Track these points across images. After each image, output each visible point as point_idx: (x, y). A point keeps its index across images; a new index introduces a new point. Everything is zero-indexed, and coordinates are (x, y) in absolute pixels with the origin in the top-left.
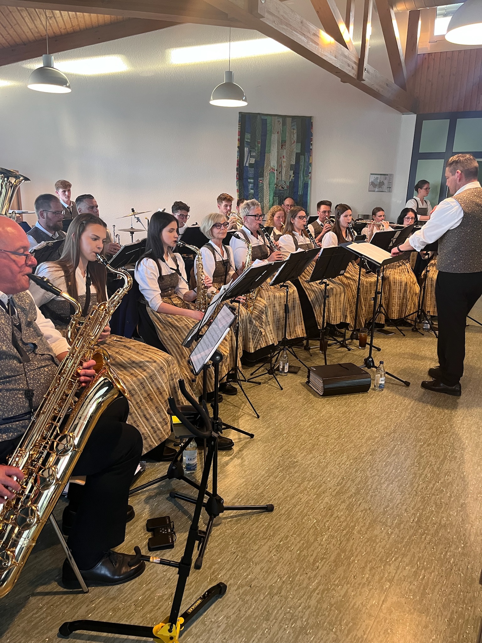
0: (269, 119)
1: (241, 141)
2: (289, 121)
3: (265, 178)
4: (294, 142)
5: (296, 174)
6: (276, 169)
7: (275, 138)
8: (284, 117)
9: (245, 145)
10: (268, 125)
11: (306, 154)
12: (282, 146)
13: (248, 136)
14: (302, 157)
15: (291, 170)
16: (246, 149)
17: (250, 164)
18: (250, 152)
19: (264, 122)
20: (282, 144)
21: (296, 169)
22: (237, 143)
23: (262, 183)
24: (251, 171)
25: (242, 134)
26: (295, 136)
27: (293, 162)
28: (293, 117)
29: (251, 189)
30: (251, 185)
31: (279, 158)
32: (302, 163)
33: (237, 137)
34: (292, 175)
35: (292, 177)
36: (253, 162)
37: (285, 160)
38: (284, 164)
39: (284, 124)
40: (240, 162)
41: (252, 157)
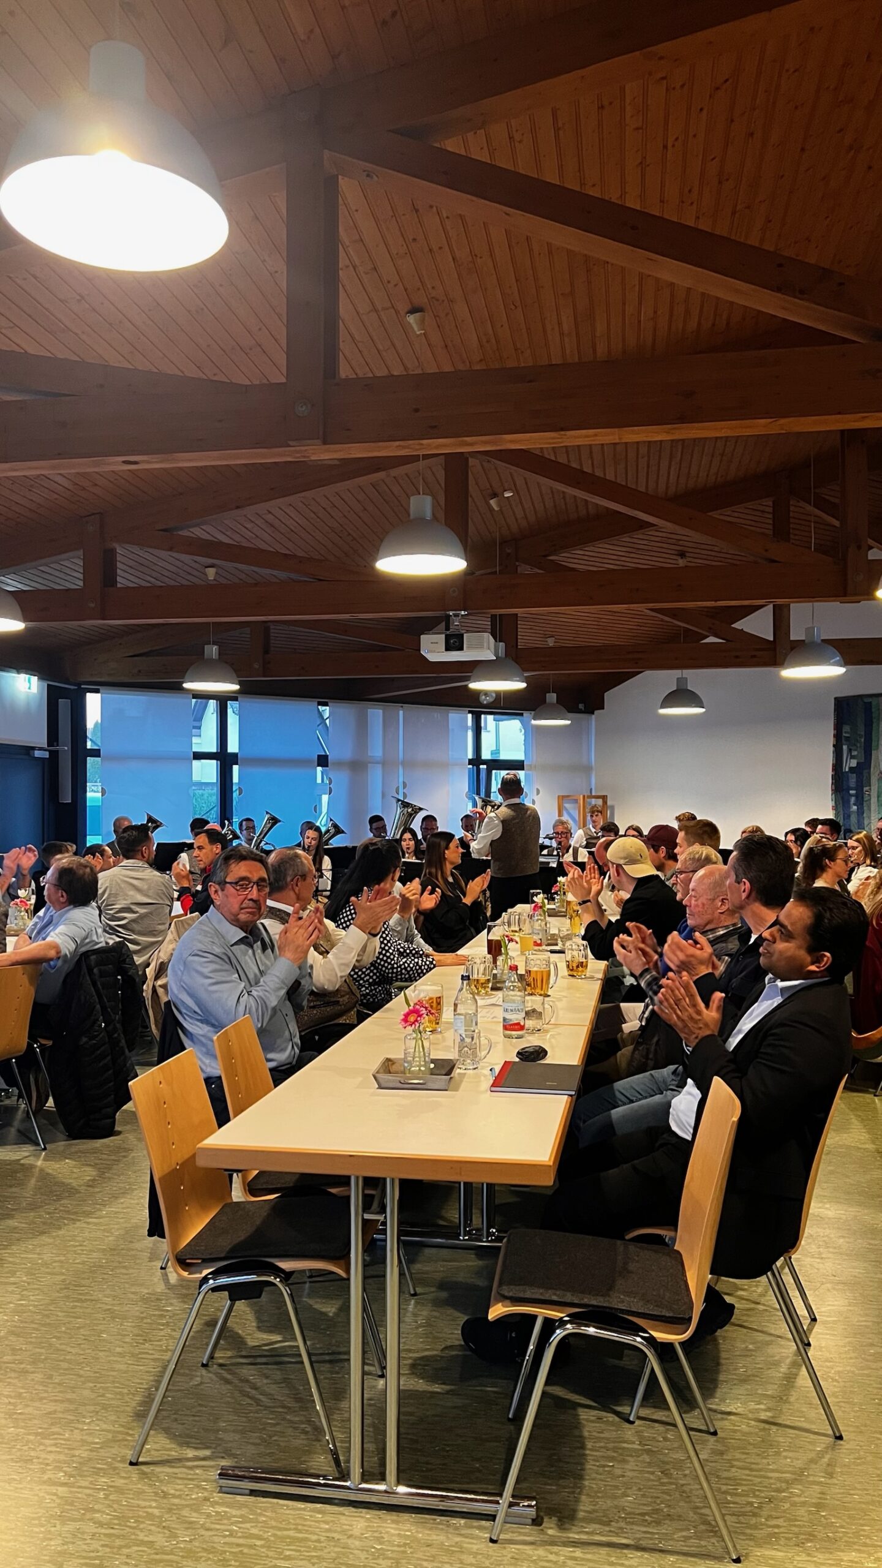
0: (874, 701)
1: (838, 737)
3: (872, 788)
9: (844, 742)
10: (873, 710)
13: (846, 728)
16: (845, 747)
17: (851, 768)
18: (850, 750)
19: (868, 708)
22: (831, 741)
23: (869, 795)
24: (853, 780)
25: (838, 727)
29: (855, 804)
30: (853, 800)
33: (832, 732)
36: (855, 765)
40: (837, 767)
41: (852, 757)
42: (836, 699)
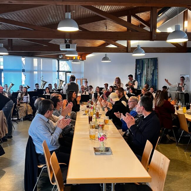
1: (136, 67)
3: (143, 78)
4: (152, 66)
6: (146, 75)
7: (146, 66)
10: (144, 62)
12: (148, 68)
13: (138, 66)
14: (155, 71)
17: (139, 74)
18: (139, 70)
21: (153, 75)
22: (135, 68)
24: (139, 76)
26: (152, 64)
27: (152, 72)
33: (135, 66)
35: (151, 77)
37: (149, 72)
39: (148, 61)
40: (136, 74)
41: (139, 72)
42: (136, 59)
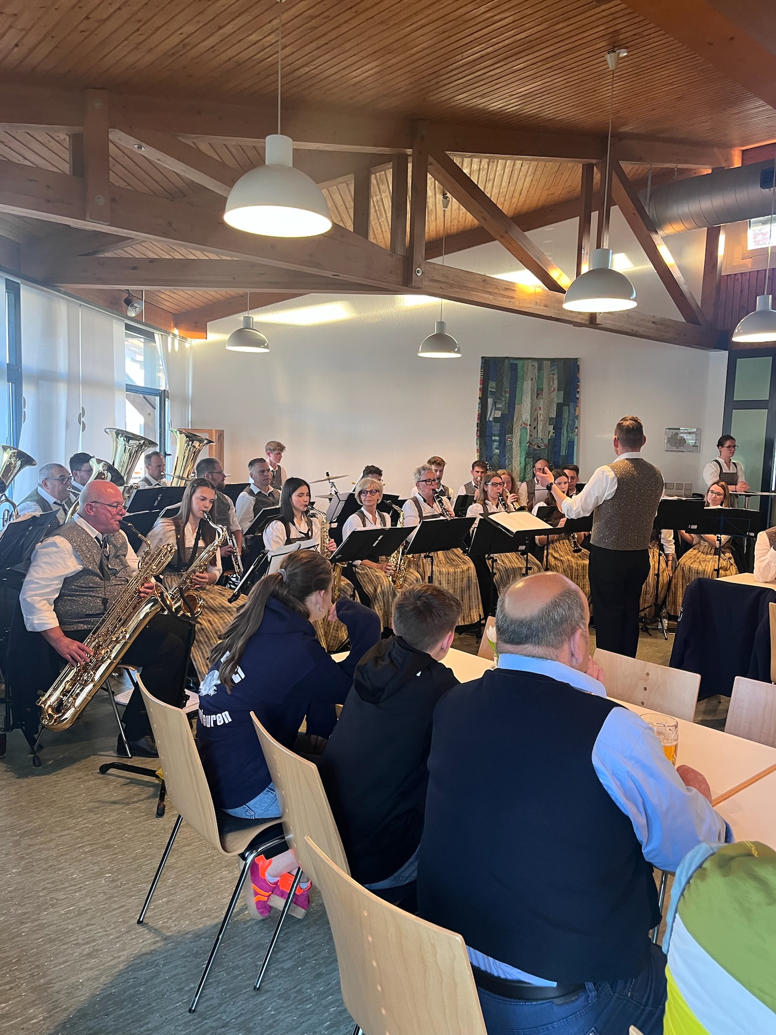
0: (520, 363)
1: (484, 391)
2: (546, 364)
3: (514, 435)
4: (554, 389)
5: (558, 428)
6: (529, 424)
7: (527, 387)
8: (540, 360)
9: (489, 395)
10: (519, 371)
11: (571, 404)
12: (538, 395)
13: (492, 385)
14: (566, 408)
15: (550, 424)
16: (490, 401)
17: (495, 418)
18: (495, 403)
19: (514, 368)
20: (538, 393)
21: (557, 423)
22: (478, 394)
23: (511, 441)
24: (496, 428)
25: (484, 383)
26: (556, 382)
27: (554, 415)
28: (553, 360)
29: (496, 448)
30: (496, 444)
31: (534, 409)
32: (565, 416)
34: (553, 431)
35: (551, 433)
36: (499, 416)
37: (541, 412)
38: (541, 418)
39: (540, 368)
40: (482, 416)
41: (497, 409)
42: (483, 358)
